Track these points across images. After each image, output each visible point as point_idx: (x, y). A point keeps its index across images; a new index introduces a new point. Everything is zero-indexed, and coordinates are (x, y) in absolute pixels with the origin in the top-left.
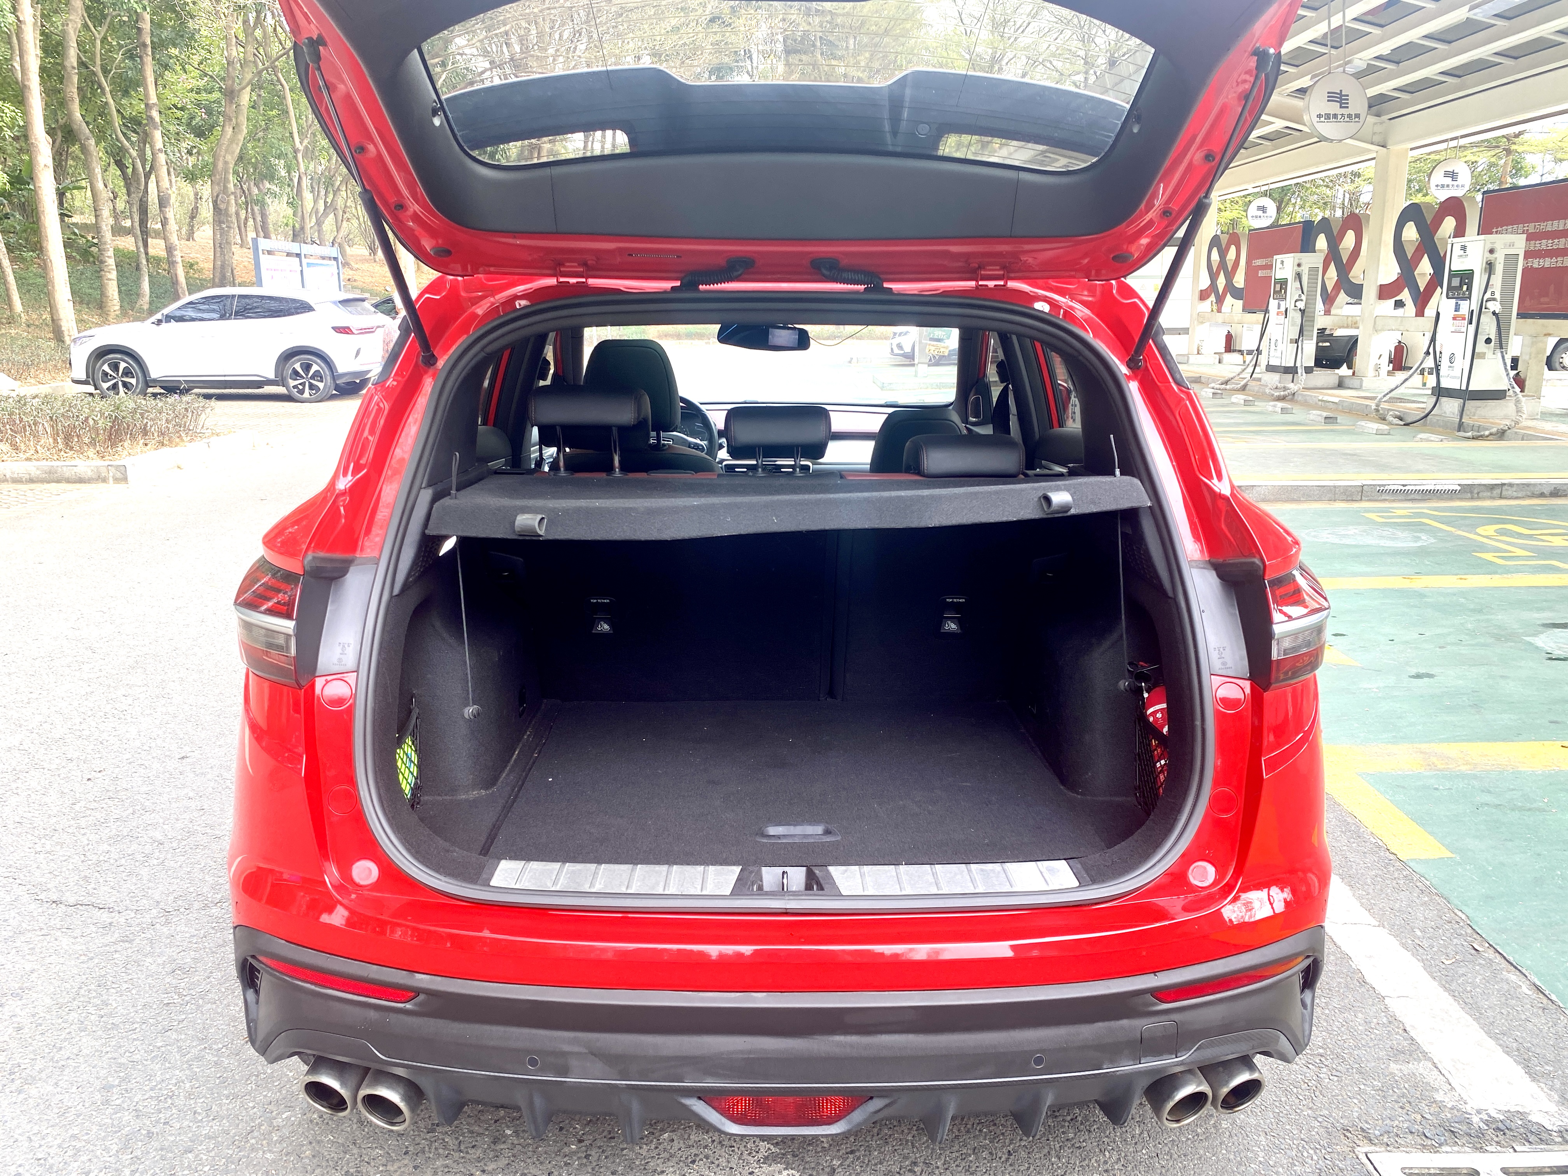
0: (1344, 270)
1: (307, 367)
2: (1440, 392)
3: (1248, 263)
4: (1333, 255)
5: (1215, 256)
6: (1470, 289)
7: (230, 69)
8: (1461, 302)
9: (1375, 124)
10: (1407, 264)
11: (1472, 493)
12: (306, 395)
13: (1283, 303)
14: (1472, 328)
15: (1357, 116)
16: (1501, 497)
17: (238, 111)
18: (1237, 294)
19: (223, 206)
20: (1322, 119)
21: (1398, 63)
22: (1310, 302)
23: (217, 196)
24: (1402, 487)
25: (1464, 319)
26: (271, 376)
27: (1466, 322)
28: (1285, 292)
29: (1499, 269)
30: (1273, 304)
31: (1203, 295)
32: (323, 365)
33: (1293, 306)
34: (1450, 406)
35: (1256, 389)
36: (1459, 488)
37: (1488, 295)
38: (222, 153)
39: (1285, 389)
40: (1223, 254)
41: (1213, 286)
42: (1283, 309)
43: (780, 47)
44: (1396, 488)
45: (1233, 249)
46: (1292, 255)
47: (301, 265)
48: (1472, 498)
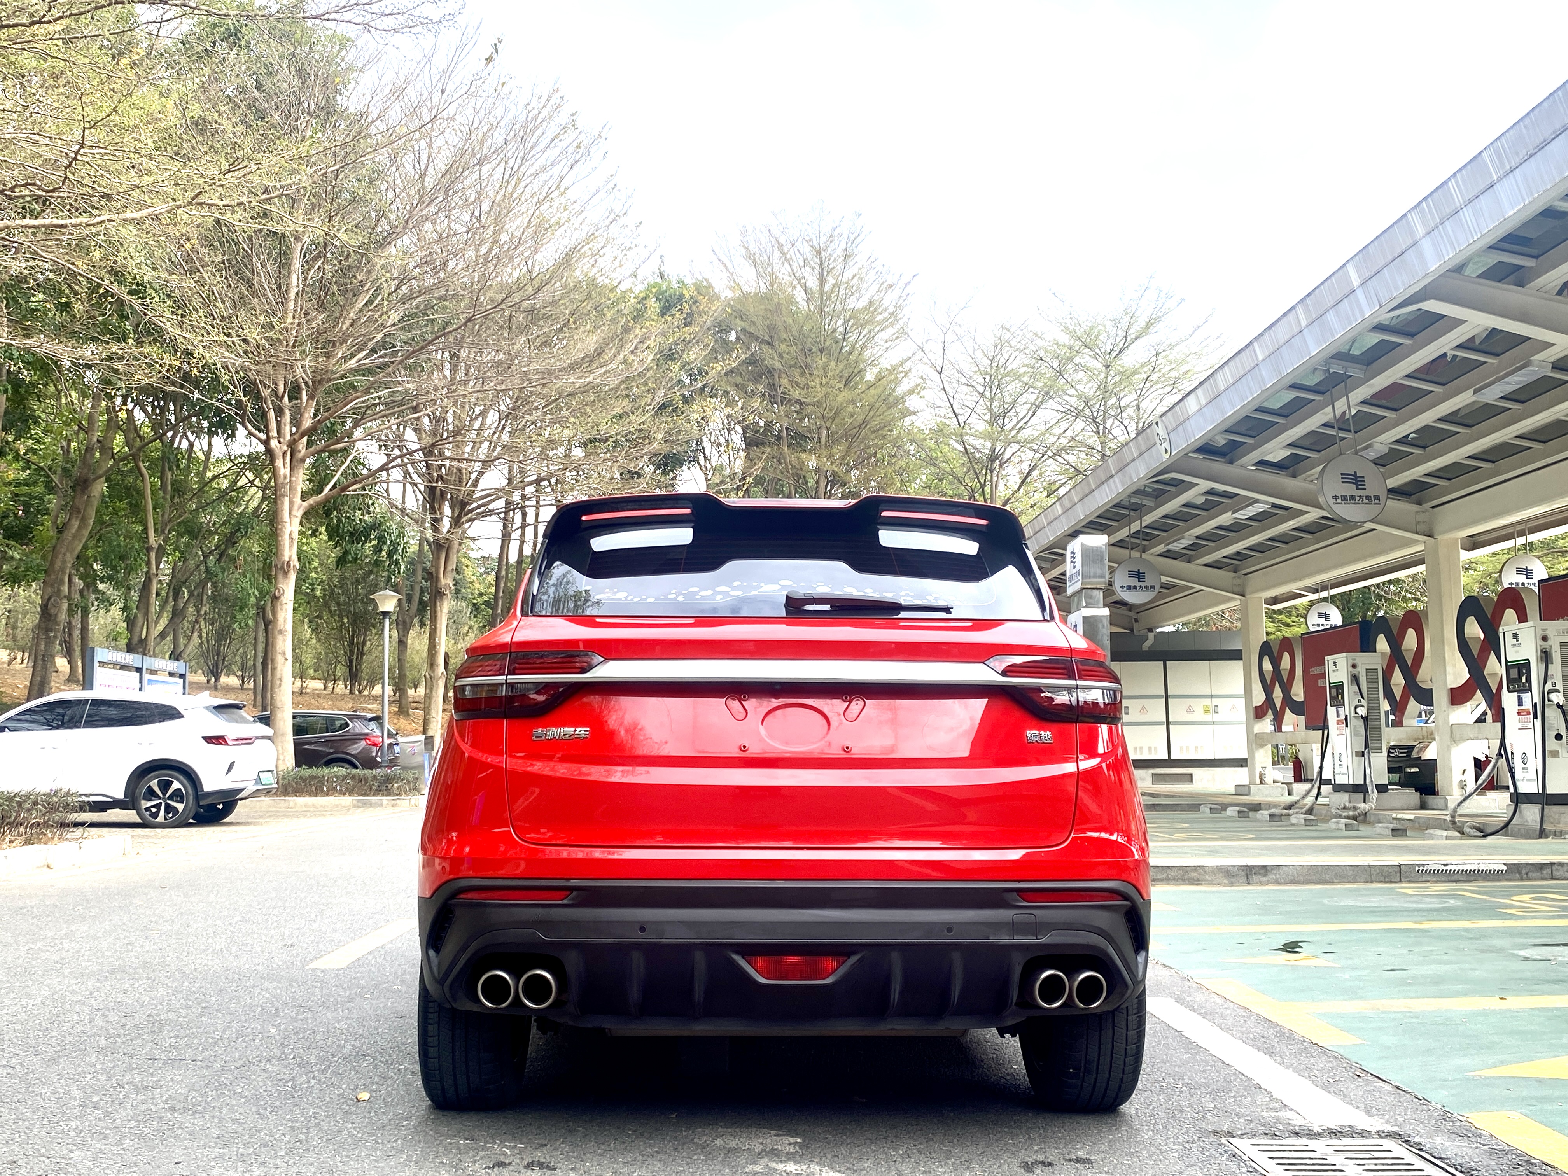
0: (1410, 674)
1: (165, 785)
2: (1519, 799)
3: (1305, 671)
4: (1396, 656)
5: (1267, 666)
6: (1529, 679)
7: (88, 456)
8: (1523, 695)
9: (1417, 512)
10: (1475, 664)
11: (1520, 873)
12: (161, 818)
13: (1341, 710)
14: (1538, 723)
15: (1377, 498)
16: (1552, 878)
17: (88, 503)
18: (1297, 708)
19: (53, 611)
20: (1339, 501)
21: (1424, 448)
22: (1373, 707)
23: (49, 599)
24: (1442, 867)
25: (1529, 713)
26: (120, 795)
27: (1531, 716)
28: (1343, 698)
29: (1556, 656)
30: (1331, 711)
31: (1259, 713)
32: (185, 782)
33: (1353, 714)
34: (1531, 813)
35: (1324, 812)
36: (1505, 868)
37: (1548, 686)
38: (63, 550)
39: (1355, 808)
40: (1276, 663)
41: (1269, 700)
42: (1342, 717)
43: (737, 438)
44: (1436, 867)
45: (1286, 656)
46: (1344, 654)
47: (141, 682)
48: (1522, 879)
